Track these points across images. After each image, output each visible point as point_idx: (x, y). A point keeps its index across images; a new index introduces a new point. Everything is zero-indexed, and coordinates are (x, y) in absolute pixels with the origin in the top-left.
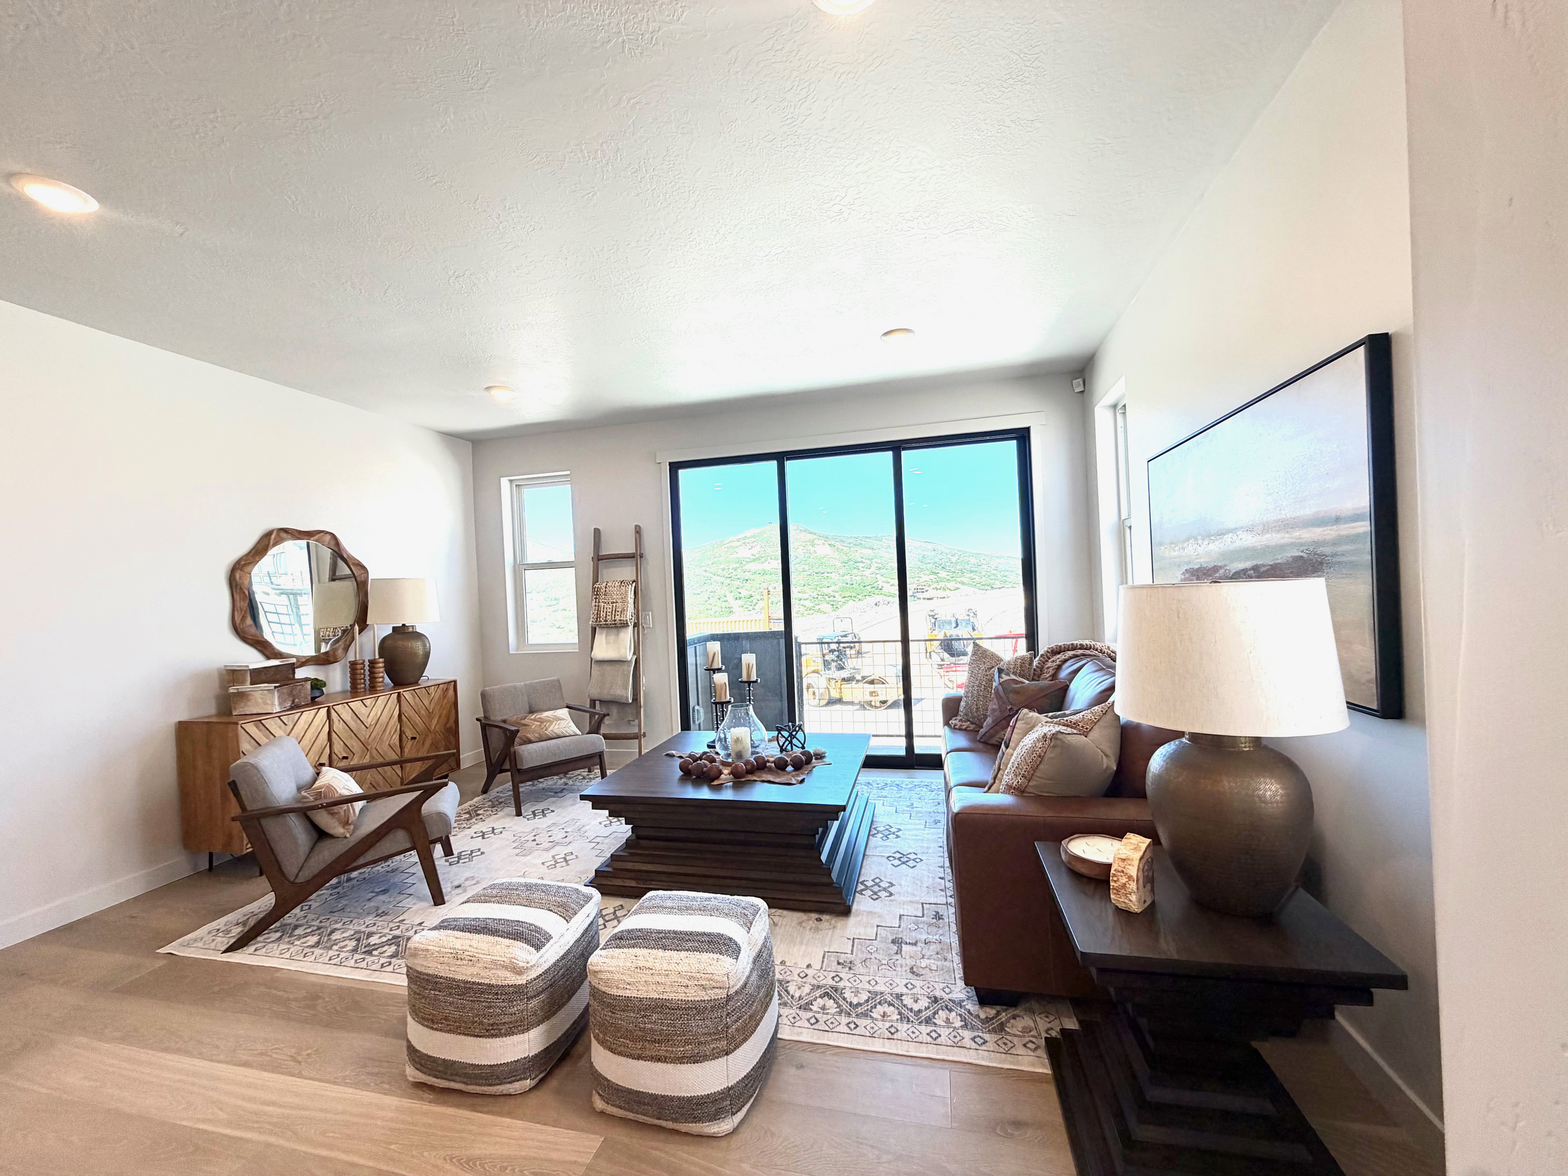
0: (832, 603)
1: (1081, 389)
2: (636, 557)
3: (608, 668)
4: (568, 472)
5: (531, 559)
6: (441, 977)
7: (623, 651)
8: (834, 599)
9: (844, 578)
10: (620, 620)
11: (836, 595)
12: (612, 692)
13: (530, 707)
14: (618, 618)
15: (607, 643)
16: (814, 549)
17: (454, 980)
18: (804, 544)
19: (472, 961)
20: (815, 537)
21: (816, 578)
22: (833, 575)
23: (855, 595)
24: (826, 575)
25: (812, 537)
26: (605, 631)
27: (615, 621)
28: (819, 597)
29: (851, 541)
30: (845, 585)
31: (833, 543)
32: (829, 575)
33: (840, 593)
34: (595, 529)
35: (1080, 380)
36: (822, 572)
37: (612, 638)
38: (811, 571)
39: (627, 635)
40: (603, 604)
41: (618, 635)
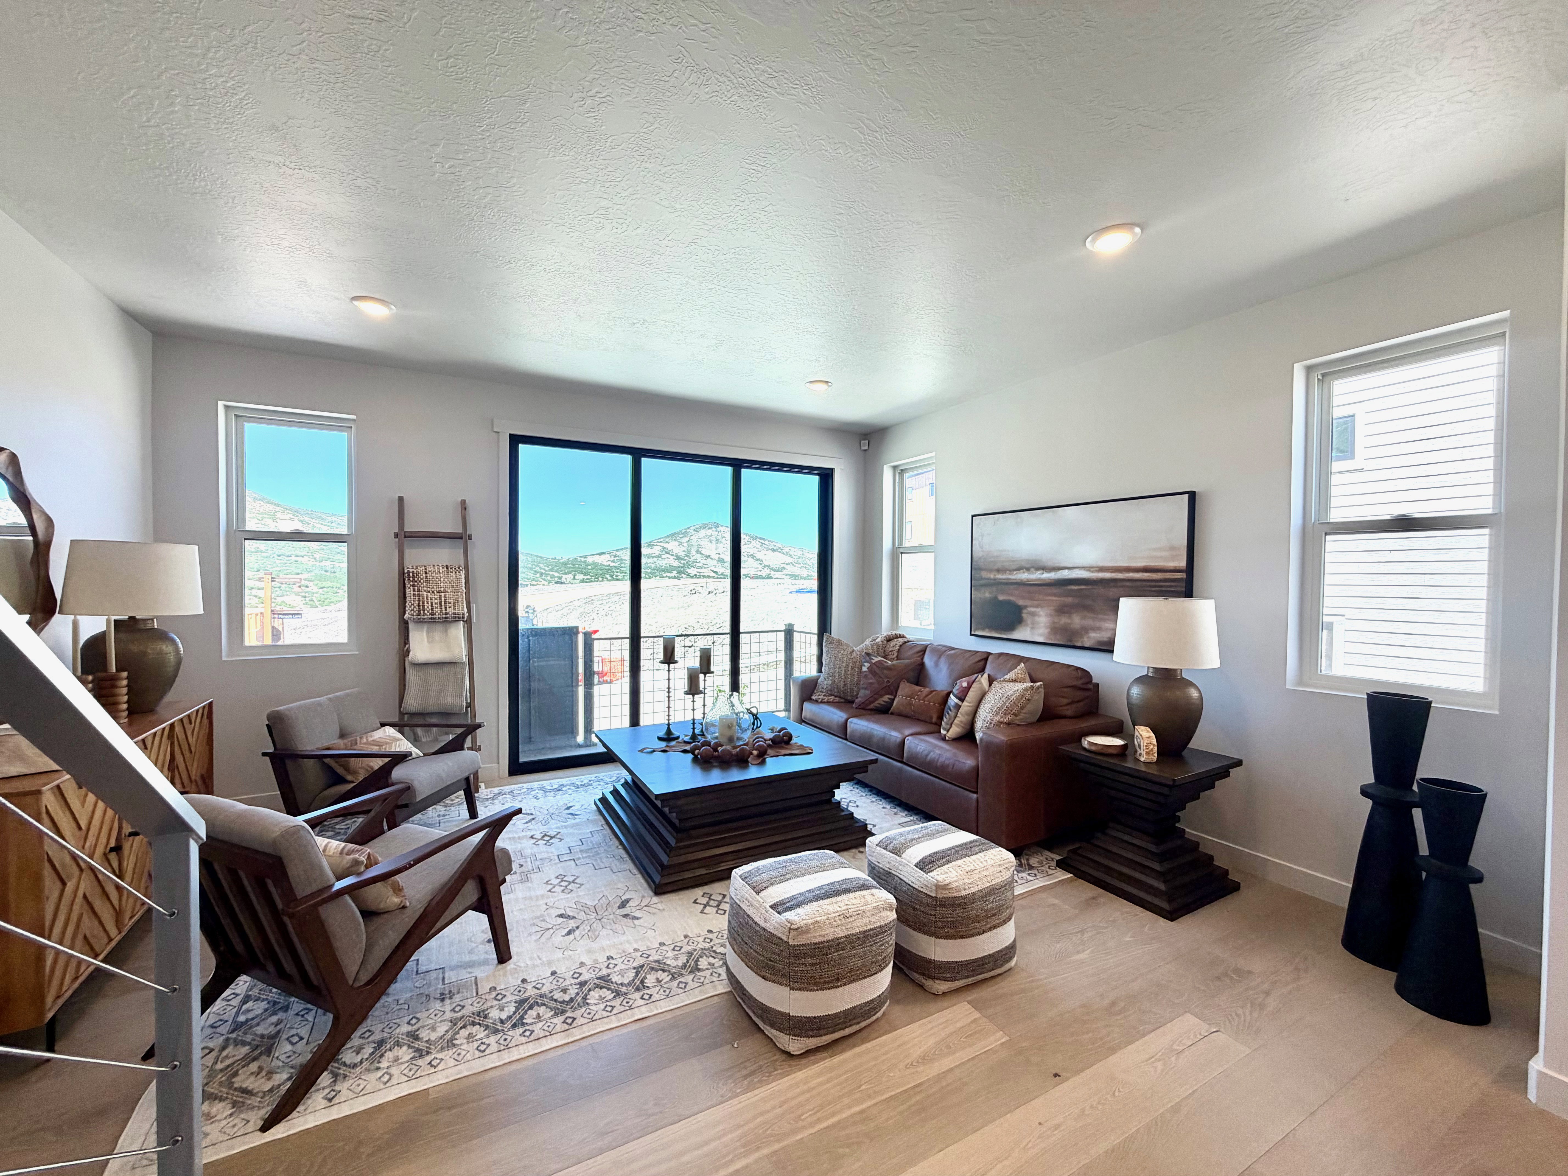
0: (303, 594)
1: (866, 448)
2: (461, 538)
3: (431, 671)
4: (354, 417)
5: (251, 525)
6: (841, 938)
7: (456, 651)
8: (307, 589)
9: (322, 564)
10: (454, 614)
11: (310, 584)
12: (442, 701)
13: (341, 729)
14: (450, 611)
15: (431, 641)
16: (275, 524)
17: (853, 935)
18: (259, 517)
19: (860, 914)
20: (278, 509)
21: (278, 562)
22: (305, 560)
23: (339, 585)
24: (293, 558)
25: (272, 508)
26: (425, 627)
27: (446, 614)
28: (283, 586)
29: (334, 519)
30: (323, 572)
31: (307, 519)
32: (299, 559)
33: (316, 582)
34: (399, 497)
35: (867, 442)
36: (287, 554)
37: (437, 635)
38: (270, 552)
39: (458, 631)
40: (425, 593)
41: (446, 631)
